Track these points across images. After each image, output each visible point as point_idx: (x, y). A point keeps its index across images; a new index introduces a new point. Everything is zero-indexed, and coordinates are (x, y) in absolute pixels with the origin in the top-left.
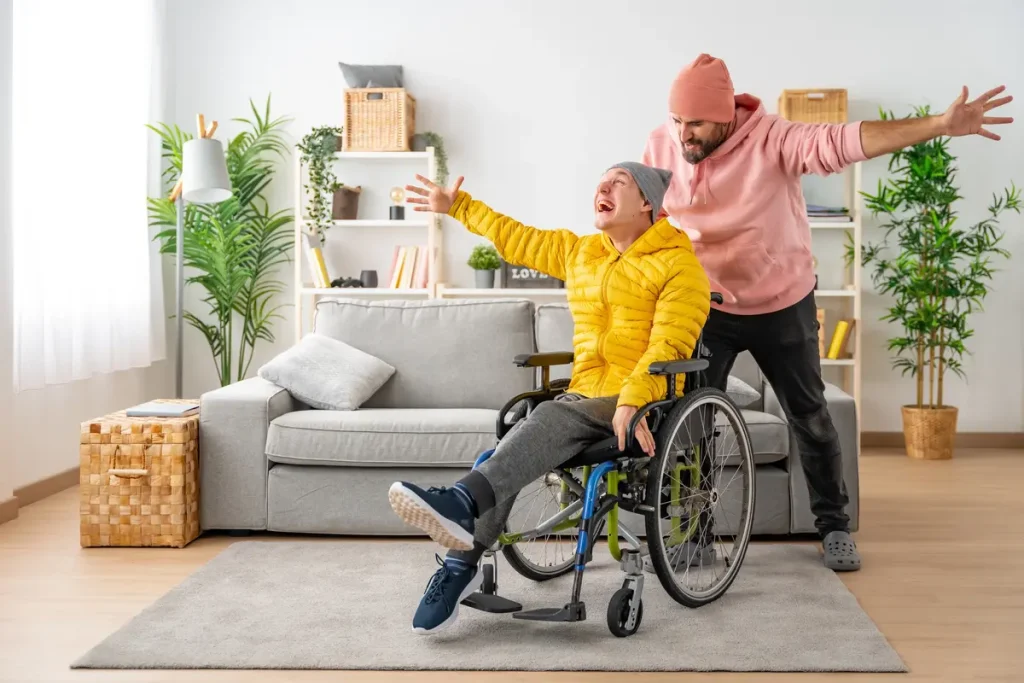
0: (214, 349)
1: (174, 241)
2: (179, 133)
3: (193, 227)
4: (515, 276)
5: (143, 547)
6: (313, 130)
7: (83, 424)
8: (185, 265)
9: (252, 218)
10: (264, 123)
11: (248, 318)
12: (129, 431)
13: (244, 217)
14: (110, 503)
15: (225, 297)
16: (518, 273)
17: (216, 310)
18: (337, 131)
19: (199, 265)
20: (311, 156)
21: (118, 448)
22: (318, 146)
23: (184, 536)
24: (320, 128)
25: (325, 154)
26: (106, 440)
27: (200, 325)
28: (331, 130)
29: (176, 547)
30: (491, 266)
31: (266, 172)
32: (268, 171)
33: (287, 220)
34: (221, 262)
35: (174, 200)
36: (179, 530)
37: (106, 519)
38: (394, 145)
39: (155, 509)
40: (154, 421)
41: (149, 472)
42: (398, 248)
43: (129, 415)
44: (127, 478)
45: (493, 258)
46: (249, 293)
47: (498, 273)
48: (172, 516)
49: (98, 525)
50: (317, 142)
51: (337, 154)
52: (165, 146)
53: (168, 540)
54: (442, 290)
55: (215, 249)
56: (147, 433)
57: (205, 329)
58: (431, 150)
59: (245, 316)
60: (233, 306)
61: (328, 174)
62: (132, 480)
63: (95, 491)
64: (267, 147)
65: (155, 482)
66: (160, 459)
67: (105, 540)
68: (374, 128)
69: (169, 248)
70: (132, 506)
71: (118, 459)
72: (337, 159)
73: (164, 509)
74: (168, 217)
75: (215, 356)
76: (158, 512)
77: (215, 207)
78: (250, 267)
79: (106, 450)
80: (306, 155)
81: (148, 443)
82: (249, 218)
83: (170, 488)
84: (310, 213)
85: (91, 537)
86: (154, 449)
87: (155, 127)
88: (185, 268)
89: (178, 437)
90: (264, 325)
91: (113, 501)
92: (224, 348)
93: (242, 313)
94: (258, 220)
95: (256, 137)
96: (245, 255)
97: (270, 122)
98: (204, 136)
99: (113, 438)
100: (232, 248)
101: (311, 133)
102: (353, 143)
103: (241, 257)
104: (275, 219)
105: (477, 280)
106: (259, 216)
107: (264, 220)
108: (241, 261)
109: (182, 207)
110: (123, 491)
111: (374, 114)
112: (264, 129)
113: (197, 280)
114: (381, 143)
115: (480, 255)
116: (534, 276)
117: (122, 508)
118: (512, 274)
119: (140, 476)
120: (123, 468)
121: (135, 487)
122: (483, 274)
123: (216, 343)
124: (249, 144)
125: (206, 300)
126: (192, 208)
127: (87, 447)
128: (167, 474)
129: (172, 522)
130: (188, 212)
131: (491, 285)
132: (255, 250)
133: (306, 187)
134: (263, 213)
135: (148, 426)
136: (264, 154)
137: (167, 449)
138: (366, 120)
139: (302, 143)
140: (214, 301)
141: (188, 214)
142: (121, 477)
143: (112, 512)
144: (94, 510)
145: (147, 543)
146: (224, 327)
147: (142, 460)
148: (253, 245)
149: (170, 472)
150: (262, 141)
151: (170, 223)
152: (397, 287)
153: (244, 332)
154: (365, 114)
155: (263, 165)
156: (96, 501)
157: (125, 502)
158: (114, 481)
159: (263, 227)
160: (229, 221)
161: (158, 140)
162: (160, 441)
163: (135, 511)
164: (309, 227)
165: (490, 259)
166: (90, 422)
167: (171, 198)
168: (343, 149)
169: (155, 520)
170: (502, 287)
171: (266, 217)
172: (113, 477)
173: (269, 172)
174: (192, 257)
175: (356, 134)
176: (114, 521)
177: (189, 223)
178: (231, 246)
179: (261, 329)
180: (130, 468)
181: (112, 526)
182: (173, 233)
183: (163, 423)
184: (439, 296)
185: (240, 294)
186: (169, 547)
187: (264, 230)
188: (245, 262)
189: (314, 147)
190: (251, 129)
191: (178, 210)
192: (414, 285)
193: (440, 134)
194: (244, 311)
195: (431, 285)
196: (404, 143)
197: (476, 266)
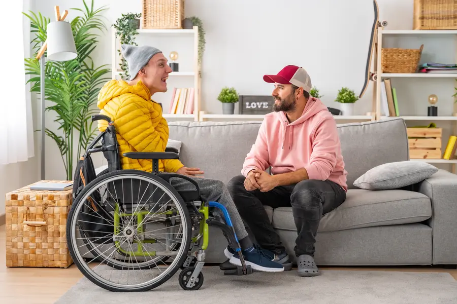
0: (62, 151)
1: (39, 84)
2: (41, 18)
3: (50, 76)
4: (247, 107)
5: (44, 267)
6: (123, 15)
7: (7, 194)
8: (45, 99)
9: (84, 71)
10: (90, 12)
11: (82, 132)
12: (35, 199)
13: (79, 70)
14: (24, 241)
15: (69, 119)
16: (250, 105)
17: (63, 126)
18: (137, 16)
19: (52, 99)
20: (122, 32)
21: (28, 208)
22: (126, 26)
23: (67, 261)
24: (126, 14)
25: (130, 31)
26: (21, 204)
27: (53, 136)
28: (134, 16)
29: (63, 268)
30: (232, 101)
31: (92, 42)
32: (93, 41)
33: (105, 72)
34: (67, 97)
35: (38, 59)
36: (65, 257)
37: (21, 250)
38: (173, 25)
39: (50, 245)
40: (49, 193)
41: (46, 223)
42: (176, 89)
43: (32, 189)
44: (34, 226)
45: (234, 95)
46: (82, 116)
47: (237, 105)
48: (60, 249)
49: (16, 254)
50: (125, 23)
51: (138, 31)
52: (32, 26)
53: (58, 264)
54: (203, 115)
55: (63, 89)
56: (45, 200)
57: (57, 139)
58: (196, 28)
59: (81, 131)
60: (73, 125)
61: (133, 43)
62: (37, 228)
63: (14, 234)
64: (94, 26)
65: (50, 229)
66: (53, 216)
67: (21, 263)
68: (161, 15)
69: (36, 89)
70: (37, 243)
71: (28, 215)
72: (138, 33)
73: (56, 245)
74: (35, 69)
75: (62, 155)
76: (52, 247)
77: (63, 63)
78: (83, 101)
79: (21, 210)
80: (119, 31)
81: (46, 206)
82: (82, 71)
83: (59, 233)
84: (122, 68)
85: (13, 261)
86: (50, 210)
87: (26, 13)
88: (46, 100)
89: (64, 203)
90: (92, 136)
91: (25, 240)
92: (68, 149)
93: (79, 130)
94: (87, 71)
95: (86, 20)
96: (81, 94)
97: (94, 11)
98: (59, 20)
99: (25, 203)
100: (74, 88)
101: (121, 17)
102: (147, 24)
103: (78, 95)
104: (98, 71)
105: (223, 110)
106: (88, 69)
107: (91, 71)
108: (78, 97)
109: (43, 63)
110: (31, 234)
111: (161, 6)
112: (91, 15)
113: (52, 108)
114: (165, 23)
115: (226, 94)
116: (259, 107)
117: (31, 244)
118: (246, 105)
119: (42, 226)
120: (31, 221)
121: (39, 232)
122: (227, 105)
123: (63, 147)
124: (82, 24)
125: (56, 121)
126: (50, 64)
127: (10, 208)
128: (58, 225)
129: (61, 253)
130: (47, 66)
131: (232, 113)
132: (86, 90)
133: (119, 51)
134: (90, 67)
135: (46, 196)
136: (92, 31)
137: (57, 210)
138: (155, 9)
139: (116, 24)
140: (62, 121)
141: (47, 68)
142: (31, 226)
143: (25, 246)
144: (14, 245)
145: (45, 265)
146: (68, 137)
147: (43, 216)
148: (85, 87)
149: (59, 223)
150: (89, 23)
151: (36, 73)
152: (175, 113)
153: (80, 140)
154: (155, 6)
155: (90, 38)
156: (15, 240)
157: (33, 240)
158: (26, 228)
159: (90, 75)
160: (71, 73)
161: (28, 22)
162: (53, 205)
163: (38, 246)
164: (121, 76)
165: (232, 96)
166: (11, 193)
167: (37, 58)
168: (141, 27)
169: (50, 251)
170: (239, 114)
171: (92, 69)
172: (25, 226)
173: (95, 42)
174: (49, 94)
175: (149, 18)
176: (26, 252)
177: (47, 74)
178: (73, 88)
179: (90, 139)
180: (35, 221)
181: (26, 255)
182: (38, 79)
183: (54, 194)
184: (201, 120)
185: (78, 118)
186: (59, 267)
187: (91, 78)
188: (81, 98)
189: (124, 26)
190: (82, 15)
191: (41, 65)
192: (185, 112)
193: (201, 18)
194: (79, 128)
195: (196, 112)
196: (179, 24)
197: (223, 100)
